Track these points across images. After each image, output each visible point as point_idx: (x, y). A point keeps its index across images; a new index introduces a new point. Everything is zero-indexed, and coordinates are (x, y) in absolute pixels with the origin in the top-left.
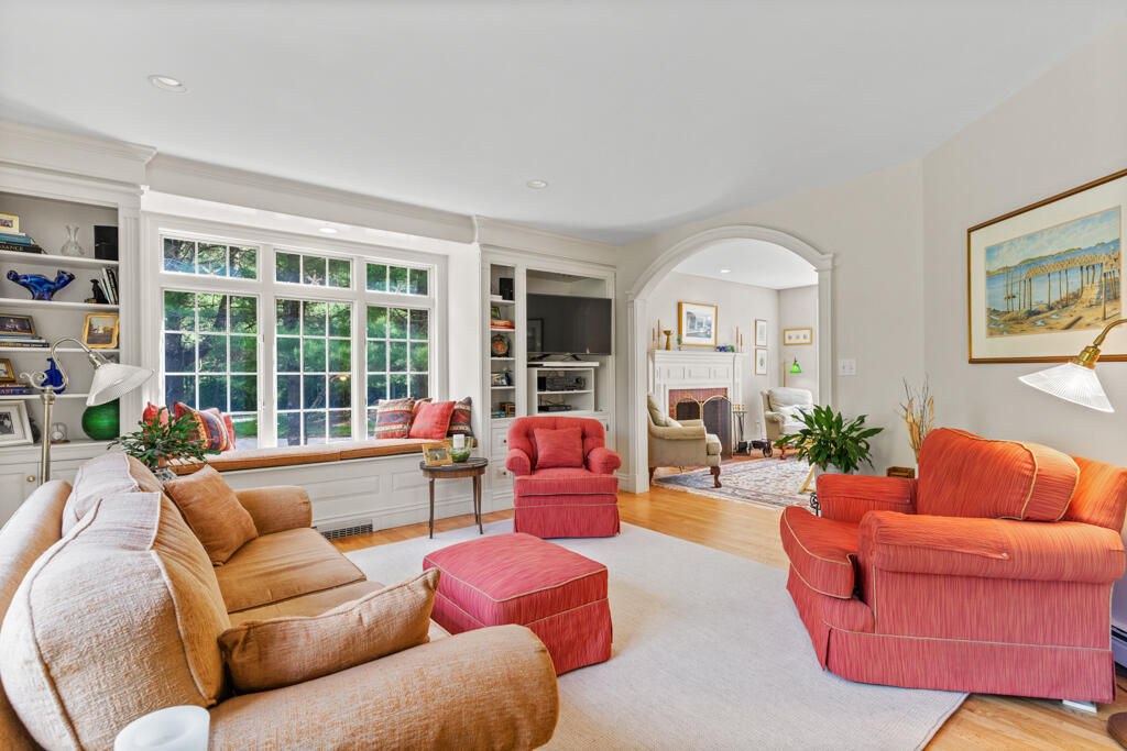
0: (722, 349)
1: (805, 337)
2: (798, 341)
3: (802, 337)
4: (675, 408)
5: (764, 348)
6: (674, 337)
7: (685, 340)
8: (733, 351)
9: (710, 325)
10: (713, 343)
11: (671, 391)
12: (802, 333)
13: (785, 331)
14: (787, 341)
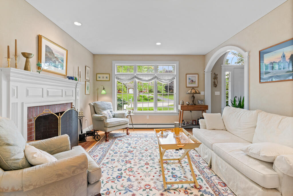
0: (71, 78)
1: (107, 78)
2: (103, 79)
3: (105, 78)
4: (33, 122)
5: (89, 81)
6: (33, 60)
7: (45, 66)
8: (76, 80)
9: (63, 61)
10: (64, 73)
11: (29, 108)
12: (105, 76)
13: (97, 74)
14: (98, 79)
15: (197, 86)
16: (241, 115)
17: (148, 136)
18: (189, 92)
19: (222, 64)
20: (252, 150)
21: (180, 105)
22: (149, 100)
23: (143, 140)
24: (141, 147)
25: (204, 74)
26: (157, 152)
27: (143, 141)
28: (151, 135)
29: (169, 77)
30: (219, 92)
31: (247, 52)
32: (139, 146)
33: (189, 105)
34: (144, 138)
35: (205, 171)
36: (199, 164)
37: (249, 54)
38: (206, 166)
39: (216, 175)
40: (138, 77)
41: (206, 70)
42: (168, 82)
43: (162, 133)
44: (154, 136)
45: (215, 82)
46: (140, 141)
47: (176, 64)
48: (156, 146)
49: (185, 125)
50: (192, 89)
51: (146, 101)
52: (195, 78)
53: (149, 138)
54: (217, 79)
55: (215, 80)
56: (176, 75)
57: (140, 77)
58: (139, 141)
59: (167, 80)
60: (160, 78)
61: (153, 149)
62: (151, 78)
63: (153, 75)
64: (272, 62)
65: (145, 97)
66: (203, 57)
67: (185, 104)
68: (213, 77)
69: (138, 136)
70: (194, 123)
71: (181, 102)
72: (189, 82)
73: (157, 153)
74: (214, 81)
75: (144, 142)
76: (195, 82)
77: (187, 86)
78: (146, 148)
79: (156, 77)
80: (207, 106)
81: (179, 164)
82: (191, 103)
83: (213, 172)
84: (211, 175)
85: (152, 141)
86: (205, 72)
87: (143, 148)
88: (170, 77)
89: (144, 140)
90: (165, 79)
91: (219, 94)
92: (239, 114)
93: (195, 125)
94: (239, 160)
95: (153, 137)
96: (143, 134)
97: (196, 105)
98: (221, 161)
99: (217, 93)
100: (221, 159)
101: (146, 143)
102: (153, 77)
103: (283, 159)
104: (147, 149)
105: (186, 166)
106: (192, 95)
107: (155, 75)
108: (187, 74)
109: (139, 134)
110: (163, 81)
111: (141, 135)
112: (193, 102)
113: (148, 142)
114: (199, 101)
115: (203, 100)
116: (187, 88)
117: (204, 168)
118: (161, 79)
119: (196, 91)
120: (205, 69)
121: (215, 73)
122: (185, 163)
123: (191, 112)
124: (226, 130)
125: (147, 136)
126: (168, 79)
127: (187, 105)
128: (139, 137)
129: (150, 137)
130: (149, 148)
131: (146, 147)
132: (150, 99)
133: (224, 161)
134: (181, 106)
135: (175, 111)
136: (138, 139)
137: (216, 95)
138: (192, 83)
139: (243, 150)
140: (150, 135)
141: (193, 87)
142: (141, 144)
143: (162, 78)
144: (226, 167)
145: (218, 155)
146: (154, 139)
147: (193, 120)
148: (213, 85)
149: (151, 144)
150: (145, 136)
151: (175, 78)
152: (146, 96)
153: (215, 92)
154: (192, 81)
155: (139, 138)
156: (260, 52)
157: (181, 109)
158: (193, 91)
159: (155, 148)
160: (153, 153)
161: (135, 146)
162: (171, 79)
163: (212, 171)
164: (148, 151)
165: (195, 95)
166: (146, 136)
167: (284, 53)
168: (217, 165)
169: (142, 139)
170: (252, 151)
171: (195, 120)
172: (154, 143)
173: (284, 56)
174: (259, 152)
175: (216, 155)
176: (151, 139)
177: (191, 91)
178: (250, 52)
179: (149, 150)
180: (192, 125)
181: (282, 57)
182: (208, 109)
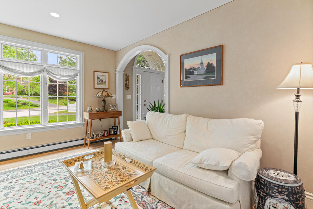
15: (108, 88)
16: (168, 120)
17: (34, 171)
18: (100, 94)
19: (133, 65)
20: (208, 161)
21: (86, 112)
22: (19, 106)
23: (25, 182)
24: (23, 199)
25: (116, 73)
26: (61, 198)
27: (23, 184)
28: (39, 167)
29: (69, 73)
30: (131, 95)
31: (168, 55)
32: (17, 198)
33: (99, 112)
34: (26, 177)
35: (145, 200)
36: (134, 194)
37: (169, 57)
38: (143, 192)
39: (159, 200)
40: (6, 66)
41: (118, 69)
42: (67, 79)
43: (82, 166)
44: (46, 167)
45: (126, 85)
46: (17, 187)
47: (79, 55)
48: (56, 187)
49: (94, 138)
50: (103, 91)
51: (13, 108)
52: (105, 77)
53: (37, 174)
54: (128, 81)
55: (127, 81)
56: (79, 71)
57: (10, 67)
58: (13, 188)
59: (66, 76)
60: (54, 72)
61: (52, 195)
62: (36, 70)
63: (39, 67)
64: (192, 67)
65: (9, 102)
66: (115, 54)
67: (94, 111)
68: (125, 78)
69: (9, 177)
70: (106, 134)
71: (88, 108)
72: (98, 82)
73: (63, 201)
74: (126, 83)
75: (27, 185)
76: (105, 82)
77: (95, 87)
78: (36, 198)
79: (44, 70)
80: (121, 112)
81: (108, 205)
82: (102, 109)
83: (154, 198)
84: (155, 203)
85: (45, 179)
86: (116, 72)
87: (29, 200)
88: (71, 73)
89: (27, 180)
90: (62, 74)
91: (131, 98)
92: (165, 119)
93: (107, 136)
94: (196, 177)
95: (45, 170)
96: (21, 169)
97: (107, 111)
98: (167, 182)
99: (129, 97)
100: (168, 179)
101: (33, 186)
102: (39, 69)
103: (242, 165)
104: (39, 199)
105: (120, 204)
106: (103, 99)
107: (44, 67)
108: (95, 71)
109: (10, 171)
110: (59, 77)
111: (16, 173)
112: (104, 108)
113: (38, 182)
114: (110, 106)
115: (115, 105)
116: (96, 90)
117: (142, 197)
118: (55, 75)
119: (108, 94)
120: (116, 68)
121: (126, 74)
122: (116, 200)
123: (101, 120)
124: (153, 139)
125: (31, 170)
126: (67, 74)
127: (96, 112)
128: (12, 178)
129: (37, 172)
130: (43, 195)
131: (36, 194)
132: (19, 104)
133: (172, 182)
134: (89, 114)
135: (78, 121)
136: (10, 185)
137: (128, 99)
138: (100, 84)
139: (195, 162)
140: (37, 168)
141: (104, 89)
142: (21, 193)
143: (57, 73)
144: (177, 188)
145: (162, 175)
146: (49, 174)
147: (104, 131)
148: (125, 87)
149: (45, 185)
150: (25, 171)
151: (79, 74)
152: (13, 101)
153: (127, 95)
154: (102, 81)
155: (14, 180)
156: (180, 56)
157: (89, 119)
158: (105, 94)
159: (56, 190)
160: (54, 202)
161: (5, 202)
162: (72, 76)
163: (152, 197)
164: (41, 204)
165: (106, 99)
166: (29, 172)
167: (202, 60)
168: (160, 187)
169: (20, 181)
170: (208, 163)
171: (107, 131)
172: (50, 181)
173: (202, 63)
174: (218, 162)
175: (159, 175)
176: (41, 175)
177: (102, 94)
178: (170, 55)
179: (44, 198)
180: (103, 137)
181: (200, 64)
182: (121, 116)
